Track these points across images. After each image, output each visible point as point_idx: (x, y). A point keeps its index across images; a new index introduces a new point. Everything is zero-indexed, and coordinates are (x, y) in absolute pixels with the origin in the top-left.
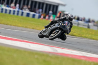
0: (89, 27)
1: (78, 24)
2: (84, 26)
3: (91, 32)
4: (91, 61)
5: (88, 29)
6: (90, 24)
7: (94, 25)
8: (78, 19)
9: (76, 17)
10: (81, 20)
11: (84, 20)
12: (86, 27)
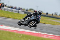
0: (18, 12)
1: (12, 11)
2: (15, 11)
3: (20, 16)
4: (20, 33)
5: (18, 14)
6: (19, 10)
7: (22, 11)
8: (12, 8)
9: (11, 7)
10: (14, 8)
11: (16, 8)
12: (17, 13)
